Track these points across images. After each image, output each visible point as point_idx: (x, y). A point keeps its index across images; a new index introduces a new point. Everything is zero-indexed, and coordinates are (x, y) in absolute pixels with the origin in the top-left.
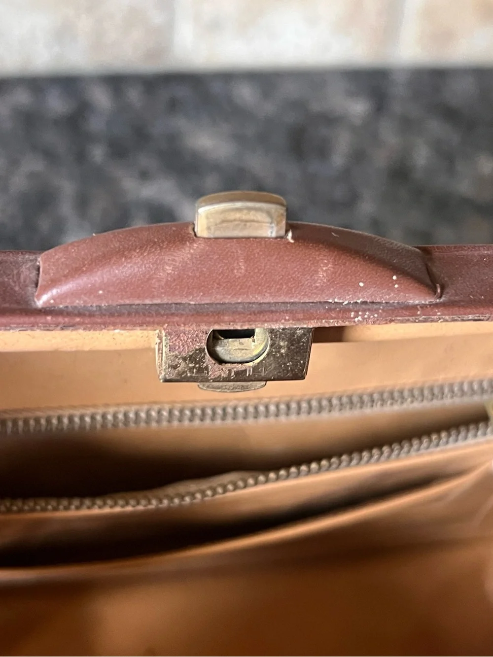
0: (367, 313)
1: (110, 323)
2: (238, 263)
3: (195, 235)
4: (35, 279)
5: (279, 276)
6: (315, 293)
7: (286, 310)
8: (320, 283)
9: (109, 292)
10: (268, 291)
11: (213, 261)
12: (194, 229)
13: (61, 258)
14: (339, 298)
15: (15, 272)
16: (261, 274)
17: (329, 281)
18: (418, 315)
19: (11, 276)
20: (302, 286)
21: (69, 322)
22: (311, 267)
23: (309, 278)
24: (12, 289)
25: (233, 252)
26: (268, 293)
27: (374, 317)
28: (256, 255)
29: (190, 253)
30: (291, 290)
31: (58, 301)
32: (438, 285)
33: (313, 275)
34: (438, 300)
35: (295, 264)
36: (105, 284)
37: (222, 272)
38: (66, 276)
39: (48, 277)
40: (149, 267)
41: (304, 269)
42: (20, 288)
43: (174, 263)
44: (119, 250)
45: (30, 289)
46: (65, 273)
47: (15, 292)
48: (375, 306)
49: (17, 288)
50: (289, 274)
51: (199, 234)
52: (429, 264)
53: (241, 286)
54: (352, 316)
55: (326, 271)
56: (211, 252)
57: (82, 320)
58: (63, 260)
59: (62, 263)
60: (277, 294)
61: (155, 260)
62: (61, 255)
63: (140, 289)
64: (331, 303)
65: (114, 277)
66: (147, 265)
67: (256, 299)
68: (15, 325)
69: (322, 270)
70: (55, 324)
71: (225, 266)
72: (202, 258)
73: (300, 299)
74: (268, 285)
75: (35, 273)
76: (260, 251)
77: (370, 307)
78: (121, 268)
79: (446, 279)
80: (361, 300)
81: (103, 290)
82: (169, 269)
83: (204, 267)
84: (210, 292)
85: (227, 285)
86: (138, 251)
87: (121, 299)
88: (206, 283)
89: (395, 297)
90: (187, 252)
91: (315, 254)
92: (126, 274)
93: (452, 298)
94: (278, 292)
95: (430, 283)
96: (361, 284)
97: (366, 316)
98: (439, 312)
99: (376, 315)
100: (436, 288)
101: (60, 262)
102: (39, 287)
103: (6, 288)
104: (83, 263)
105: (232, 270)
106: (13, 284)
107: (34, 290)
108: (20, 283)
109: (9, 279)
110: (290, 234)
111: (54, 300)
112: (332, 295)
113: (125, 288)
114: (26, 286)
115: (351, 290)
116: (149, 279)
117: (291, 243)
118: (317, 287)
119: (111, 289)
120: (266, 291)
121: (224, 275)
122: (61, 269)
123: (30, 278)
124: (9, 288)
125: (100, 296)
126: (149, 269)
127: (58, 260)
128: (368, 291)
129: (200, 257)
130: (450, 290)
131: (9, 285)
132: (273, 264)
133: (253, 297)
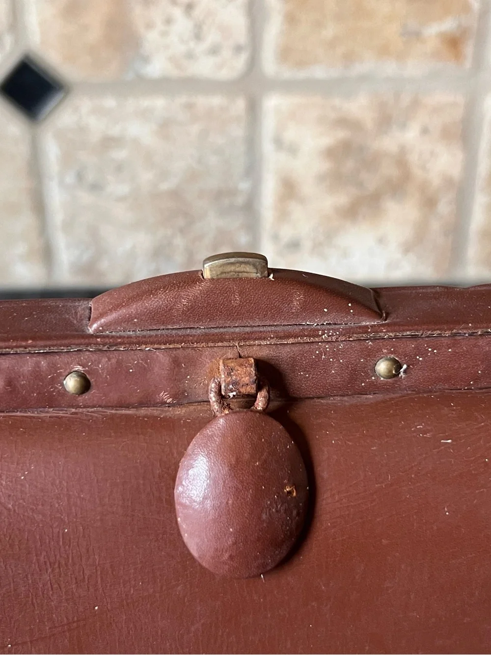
0: (331, 331)
1: (142, 343)
2: (234, 296)
3: (203, 278)
4: (88, 316)
5: (265, 305)
6: (292, 318)
7: (271, 331)
8: (295, 309)
9: (142, 320)
10: (257, 317)
11: (216, 295)
12: (202, 274)
13: (107, 299)
14: (310, 322)
15: (73, 311)
16: (252, 303)
17: (301, 308)
18: (369, 332)
19: (70, 314)
20: (282, 312)
21: (114, 342)
22: (288, 298)
23: (286, 306)
24: (71, 322)
25: (230, 288)
26: (257, 318)
27: (337, 334)
28: (247, 290)
29: (199, 290)
30: (274, 316)
31: (105, 327)
32: (384, 311)
33: (289, 304)
34: (384, 322)
35: (276, 296)
36: (138, 314)
37: (222, 303)
38: (111, 310)
39: (97, 312)
40: (170, 300)
41: (283, 299)
42: (78, 322)
43: (188, 297)
44: (149, 290)
45: (84, 322)
46: (110, 308)
47: (74, 324)
48: (337, 327)
49: (75, 322)
50: (272, 303)
51: (205, 277)
52: (378, 299)
53: (238, 313)
54: (320, 334)
55: (298, 301)
56: (214, 288)
57: (122, 341)
58: (108, 300)
59: (108, 302)
60: (264, 319)
61: (174, 295)
62: (107, 297)
63: (164, 317)
64: (304, 325)
65: (145, 309)
66: (169, 300)
67: (249, 323)
68: (75, 346)
69: (296, 299)
70: (103, 344)
71: (225, 298)
72: (208, 293)
73: (281, 322)
74: (256, 312)
75: (88, 311)
76: (250, 286)
77: (333, 327)
78: (150, 302)
79: (390, 308)
80: (326, 322)
81: (138, 319)
82: (184, 302)
83: (210, 300)
84: (215, 318)
85: (226, 313)
86: (162, 290)
87: (150, 325)
88: (212, 311)
89: (351, 320)
90: (197, 288)
91: (290, 288)
92: (153, 306)
93: (395, 320)
94: (264, 317)
95: (378, 310)
96: (326, 310)
97: (330, 334)
98: (384, 329)
99: (338, 333)
100: (382, 314)
101: (106, 302)
102: (91, 320)
103: (67, 322)
104: (123, 300)
105: (230, 301)
106: (72, 319)
107: (88, 322)
108: (77, 318)
109: (69, 316)
110: (272, 276)
111: (102, 327)
112: (304, 319)
113: (153, 317)
114: (82, 320)
115: (319, 315)
116: (170, 310)
117: (273, 281)
118: (293, 313)
119: (143, 317)
120: (256, 317)
121: (224, 305)
122: (107, 306)
123: (85, 315)
124: (69, 322)
125: (135, 323)
126: (170, 302)
127: (104, 301)
128: (331, 315)
129: (207, 292)
130: (394, 315)
131: (69, 319)
132: (260, 296)
133: (247, 321)
